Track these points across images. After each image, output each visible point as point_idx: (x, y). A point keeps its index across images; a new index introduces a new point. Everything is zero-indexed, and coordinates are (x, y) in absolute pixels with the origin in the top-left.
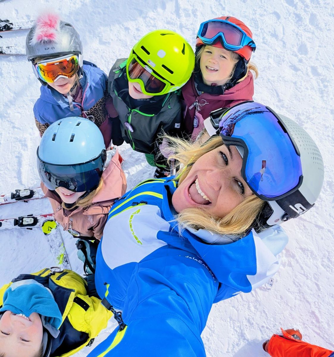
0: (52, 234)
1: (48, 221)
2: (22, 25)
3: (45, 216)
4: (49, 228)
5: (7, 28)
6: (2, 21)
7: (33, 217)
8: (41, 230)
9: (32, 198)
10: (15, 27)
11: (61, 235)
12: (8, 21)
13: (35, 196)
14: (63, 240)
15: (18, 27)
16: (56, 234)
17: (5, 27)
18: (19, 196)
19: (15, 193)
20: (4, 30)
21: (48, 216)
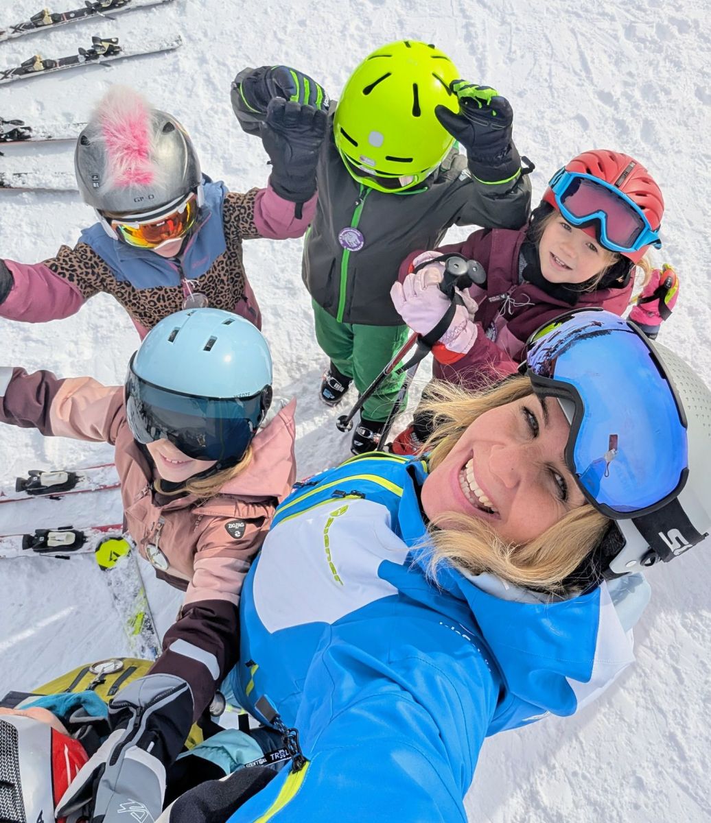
0: (118, 569)
1: (112, 538)
2: (54, 132)
3: (104, 529)
4: (113, 555)
5: (18, 136)
6: (4, 122)
7: (74, 532)
8: (93, 560)
9: (72, 491)
10: (38, 135)
11: (139, 570)
12: (20, 122)
13: (80, 486)
14: (143, 583)
15: (43, 134)
16: (128, 568)
17: (11, 134)
18: (38, 484)
19: (26, 477)
20: (8, 140)
21: (110, 529)
